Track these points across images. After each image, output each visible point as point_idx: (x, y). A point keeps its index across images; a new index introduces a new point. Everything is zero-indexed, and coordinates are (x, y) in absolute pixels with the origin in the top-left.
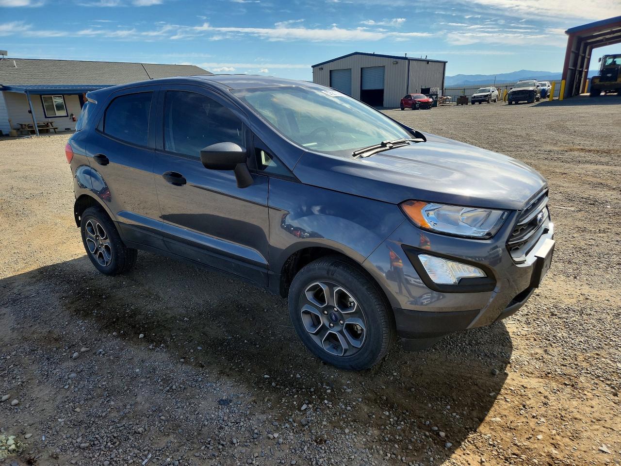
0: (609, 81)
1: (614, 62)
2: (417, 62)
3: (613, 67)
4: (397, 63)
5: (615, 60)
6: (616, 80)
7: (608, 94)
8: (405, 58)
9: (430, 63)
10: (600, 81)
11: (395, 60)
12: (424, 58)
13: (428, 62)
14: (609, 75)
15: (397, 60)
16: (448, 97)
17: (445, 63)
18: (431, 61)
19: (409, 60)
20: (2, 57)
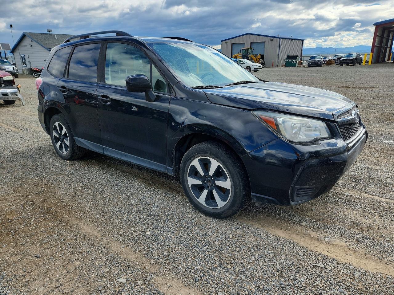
2: (284, 40)
4: (272, 40)
8: (277, 37)
9: (293, 40)
11: (271, 38)
12: (290, 37)
13: (292, 39)
15: (273, 38)
16: (304, 61)
17: (303, 40)
18: (294, 39)
19: (280, 38)
20: (48, 33)
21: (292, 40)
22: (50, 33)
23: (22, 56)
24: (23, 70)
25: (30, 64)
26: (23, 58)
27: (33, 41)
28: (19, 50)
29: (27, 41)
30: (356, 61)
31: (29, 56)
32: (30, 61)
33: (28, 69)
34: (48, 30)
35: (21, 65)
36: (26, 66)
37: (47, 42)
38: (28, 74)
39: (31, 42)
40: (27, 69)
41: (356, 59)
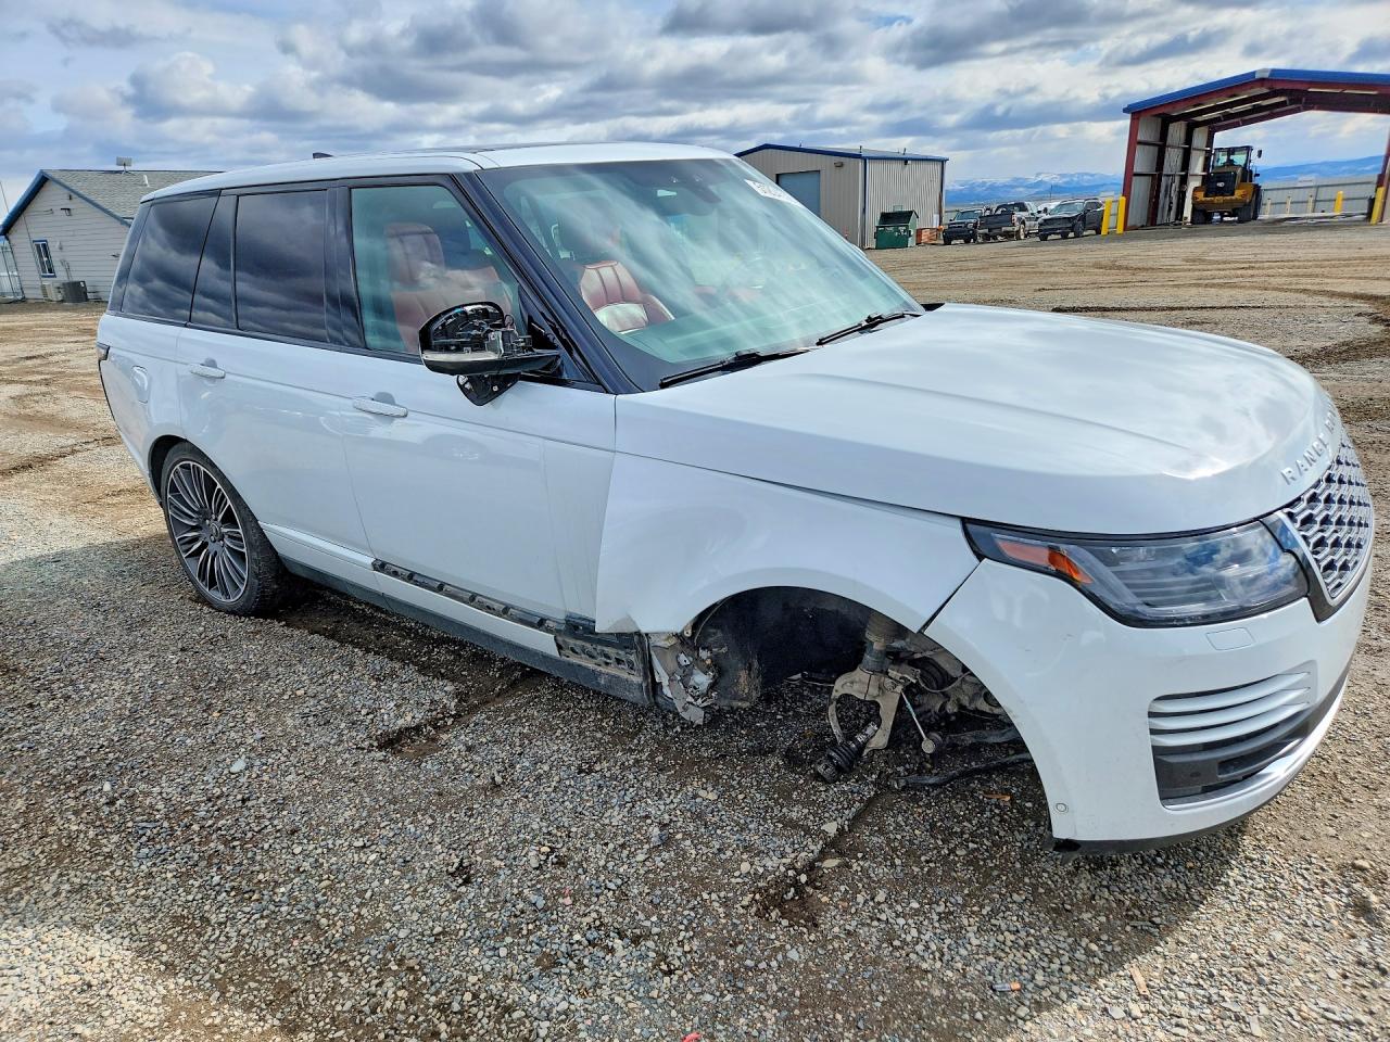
0: (1222, 195)
1: (1230, 162)
2: (881, 162)
3: (1226, 169)
4: (841, 165)
5: (1232, 157)
6: (1233, 194)
7: (1225, 219)
8: (858, 156)
9: (909, 162)
10: (1206, 196)
11: (837, 159)
12: (899, 154)
13: (905, 160)
14: (1220, 185)
15: (843, 159)
17: (945, 162)
18: (912, 160)
19: (865, 159)
20: (122, 168)
21: (906, 163)
22: (127, 168)
23: (38, 246)
24: (43, 288)
25: (68, 270)
26: (43, 249)
27: (74, 196)
28: (29, 226)
29: (52, 198)
30: (1081, 224)
31: (64, 244)
32: (68, 259)
33: (64, 284)
34: (118, 159)
35: (36, 273)
36: (55, 276)
37: (120, 199)
38: (62, 301)
39: (68, 201)
40: (57, 285)
41: (1082, 218)
